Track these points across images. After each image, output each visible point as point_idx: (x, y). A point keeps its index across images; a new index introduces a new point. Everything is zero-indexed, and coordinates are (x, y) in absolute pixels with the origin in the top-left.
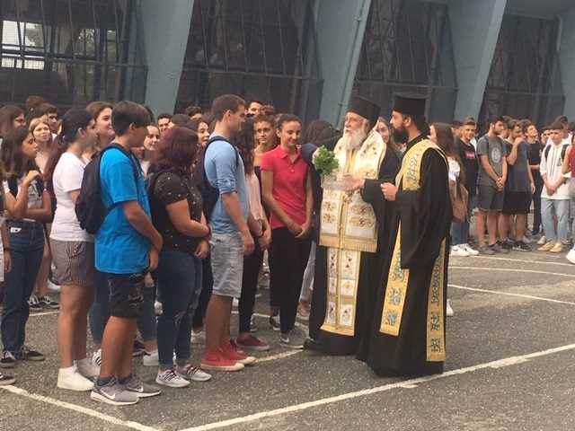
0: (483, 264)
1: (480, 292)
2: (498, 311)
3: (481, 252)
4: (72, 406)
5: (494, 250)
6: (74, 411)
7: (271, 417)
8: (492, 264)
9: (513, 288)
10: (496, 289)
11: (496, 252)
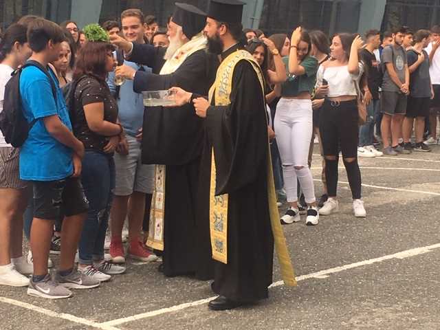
0: (388, 164)
1: (385, 190)
2: (402, 206)
3: (385, 153)
4: (10, 301)
5: (397, 150)
6: (12, 305)
7: (195, 307)
8: (395, 165)
9: (415, 185)
10: (399, 187)
11: (399, 152)
